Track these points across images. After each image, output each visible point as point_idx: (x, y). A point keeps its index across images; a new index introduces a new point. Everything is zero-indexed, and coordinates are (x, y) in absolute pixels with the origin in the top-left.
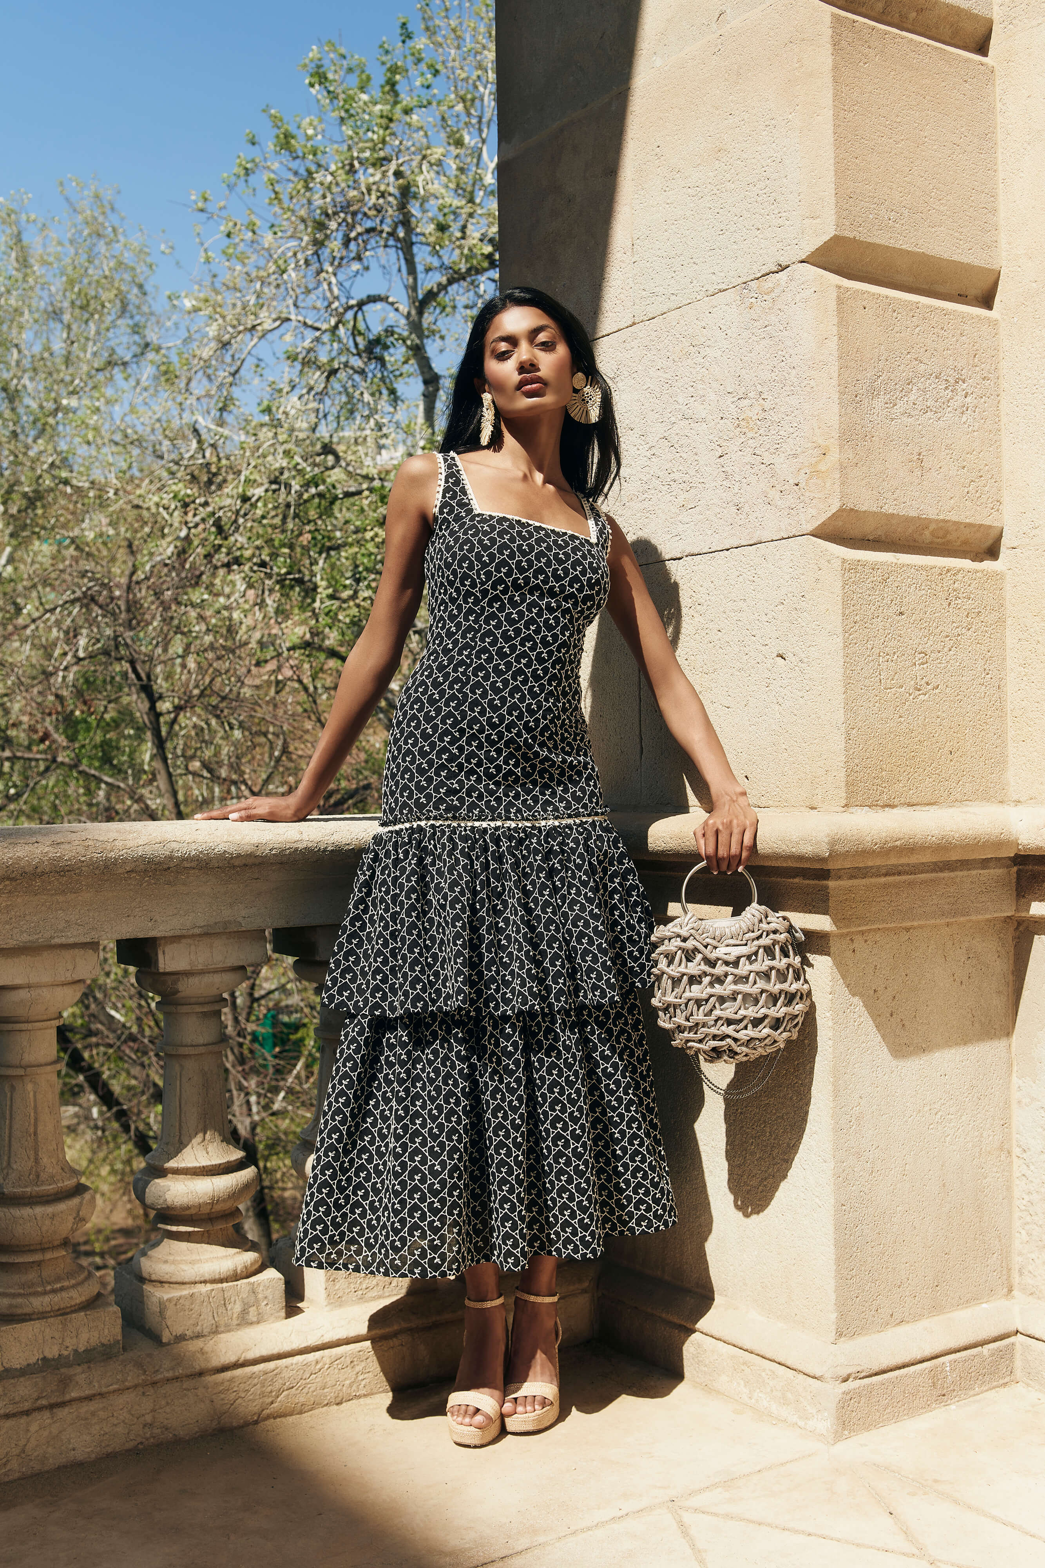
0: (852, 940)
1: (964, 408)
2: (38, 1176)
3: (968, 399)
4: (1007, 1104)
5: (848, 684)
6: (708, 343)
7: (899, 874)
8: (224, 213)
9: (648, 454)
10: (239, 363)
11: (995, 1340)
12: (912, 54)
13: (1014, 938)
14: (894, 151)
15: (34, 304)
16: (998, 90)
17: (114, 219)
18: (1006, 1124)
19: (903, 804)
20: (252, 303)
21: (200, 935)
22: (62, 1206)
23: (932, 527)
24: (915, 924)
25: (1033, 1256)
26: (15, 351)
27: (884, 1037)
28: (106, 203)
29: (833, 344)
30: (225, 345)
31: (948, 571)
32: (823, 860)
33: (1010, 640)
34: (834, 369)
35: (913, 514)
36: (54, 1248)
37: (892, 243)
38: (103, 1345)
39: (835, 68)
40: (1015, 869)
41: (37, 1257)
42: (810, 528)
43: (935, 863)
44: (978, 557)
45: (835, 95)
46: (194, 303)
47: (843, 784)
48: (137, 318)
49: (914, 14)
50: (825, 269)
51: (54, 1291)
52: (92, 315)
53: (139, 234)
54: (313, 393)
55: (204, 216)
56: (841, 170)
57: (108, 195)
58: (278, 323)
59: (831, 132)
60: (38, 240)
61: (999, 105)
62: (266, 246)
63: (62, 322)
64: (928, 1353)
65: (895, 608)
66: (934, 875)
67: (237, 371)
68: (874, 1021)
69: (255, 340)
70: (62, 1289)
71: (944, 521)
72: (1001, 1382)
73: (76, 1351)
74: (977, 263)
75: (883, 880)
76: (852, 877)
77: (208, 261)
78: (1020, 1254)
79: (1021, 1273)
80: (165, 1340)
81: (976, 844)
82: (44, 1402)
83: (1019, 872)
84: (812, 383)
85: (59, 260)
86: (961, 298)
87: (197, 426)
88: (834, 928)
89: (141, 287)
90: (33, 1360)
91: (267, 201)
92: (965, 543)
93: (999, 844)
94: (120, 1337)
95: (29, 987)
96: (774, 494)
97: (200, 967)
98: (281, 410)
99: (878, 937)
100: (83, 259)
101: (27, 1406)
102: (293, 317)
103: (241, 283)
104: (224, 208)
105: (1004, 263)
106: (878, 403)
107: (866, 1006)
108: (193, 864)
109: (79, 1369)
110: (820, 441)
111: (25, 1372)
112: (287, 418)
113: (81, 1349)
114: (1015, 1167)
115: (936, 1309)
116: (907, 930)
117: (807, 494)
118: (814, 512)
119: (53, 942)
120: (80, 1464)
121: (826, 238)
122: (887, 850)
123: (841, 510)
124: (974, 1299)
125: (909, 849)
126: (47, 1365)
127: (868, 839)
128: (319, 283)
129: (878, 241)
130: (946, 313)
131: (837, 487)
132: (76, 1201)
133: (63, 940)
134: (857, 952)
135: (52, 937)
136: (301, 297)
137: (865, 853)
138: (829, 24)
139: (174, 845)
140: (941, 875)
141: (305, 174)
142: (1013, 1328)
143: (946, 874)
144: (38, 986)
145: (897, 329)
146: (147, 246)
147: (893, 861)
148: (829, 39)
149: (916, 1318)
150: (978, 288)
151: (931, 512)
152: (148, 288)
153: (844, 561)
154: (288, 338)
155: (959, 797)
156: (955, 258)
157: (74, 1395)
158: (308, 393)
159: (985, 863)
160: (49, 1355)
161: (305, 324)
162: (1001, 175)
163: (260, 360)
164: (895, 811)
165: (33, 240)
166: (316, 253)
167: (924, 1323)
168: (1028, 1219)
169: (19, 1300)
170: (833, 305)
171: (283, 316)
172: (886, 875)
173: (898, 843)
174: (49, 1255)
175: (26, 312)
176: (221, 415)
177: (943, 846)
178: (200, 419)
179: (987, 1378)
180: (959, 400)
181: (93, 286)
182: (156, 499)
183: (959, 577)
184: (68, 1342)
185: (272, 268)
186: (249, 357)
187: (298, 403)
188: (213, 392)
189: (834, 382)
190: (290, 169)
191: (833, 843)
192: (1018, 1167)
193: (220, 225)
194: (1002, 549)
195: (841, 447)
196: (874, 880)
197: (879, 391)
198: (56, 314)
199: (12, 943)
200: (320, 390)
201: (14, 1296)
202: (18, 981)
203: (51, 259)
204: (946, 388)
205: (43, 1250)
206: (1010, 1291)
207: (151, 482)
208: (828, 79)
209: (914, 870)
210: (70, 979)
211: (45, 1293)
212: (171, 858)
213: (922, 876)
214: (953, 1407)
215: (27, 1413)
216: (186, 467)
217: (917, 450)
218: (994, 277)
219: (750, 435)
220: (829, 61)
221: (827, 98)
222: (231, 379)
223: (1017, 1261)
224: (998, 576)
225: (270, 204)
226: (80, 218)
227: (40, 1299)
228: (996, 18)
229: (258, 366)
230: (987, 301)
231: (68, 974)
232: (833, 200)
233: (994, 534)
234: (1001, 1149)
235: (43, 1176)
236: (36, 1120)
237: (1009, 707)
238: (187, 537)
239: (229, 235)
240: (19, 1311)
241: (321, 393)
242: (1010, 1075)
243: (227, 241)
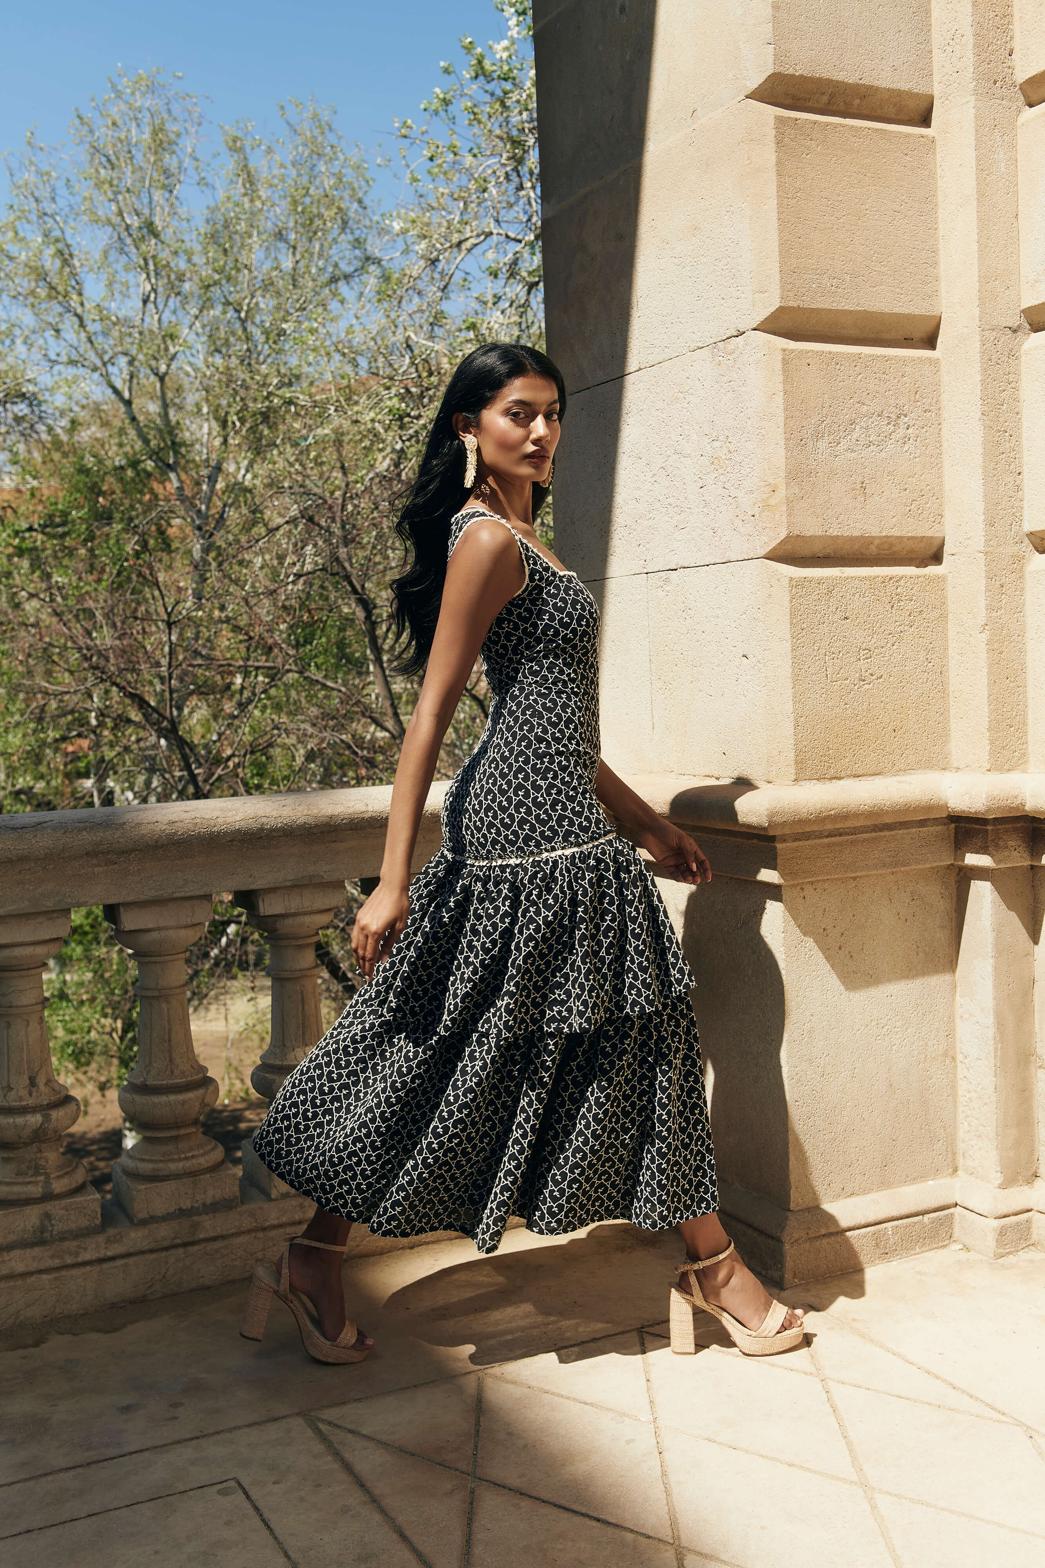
0: (802, 889)
1: (906, 439)
2: (172, 1072)
3: (910, 431)
4: (951, 1019)
5: (796, 679)
6: (691, 391)
7: (841, 835)
8: (426, 138)
9: (652, 480)
10: (447, 278)
11: (936, 1210)
12: (853, 139)
13: (956, 882)
14: (835, 227)
15: (261, 224)
16: (938, 156)
17: (332, 138)
18: (950, 1034)
19: (849, 776)
20: (456, 222)
21: (291, 887)
22: (190, 1095)
23: (877, 542)
24: (858, 874)
25: (972, 1143)
26: (246, 272)
27: (833, 966)
28: (323, 123)
29: (780, 399)
30: (434, 262)
31: (891, 579)
32: (764, 829)
33: (951, 634)
34: (781, 420)
35: (857, 533)
36: (186, 1126)
37: (834, 306)
38: (225, 1200)
39: (779, 163)
40: (953, 825)
41: (174, 1133)
42: (763, 552)
43: (875, 825)
44: (922, 562)
45: (779, 186)
46: (402, 225)
47: (793, 763)
48: (357, 232)
49: (858, 101)
50: (775, 334)
51: (186, 1158)
52: (315, 233)
53: (356, 150)
54: (515, 305)
55: (407, 141)
56: (785, 250)
57: (325, 116)
58: (482, 237)
59: (775, 219)
60: (264, 162)
61: (939, 171)
62: (467, 166)
63: (287, 243)
64: (871, 1219)
65: (839, 615)
66: (874, 834)
67: (445, 287)
68: (824, 954)
69: (462, 255)
70: (193, 1157)
71: (886, 537)
72: (941, 1244)
73: (204, 1204)
74: (917, 312)
75: (826, 840)
76: (796, 840)
77: (415, 180)
78: (963, 1141)
79: (964, 1158)
80: (273, 1197)
81: (907, 809)
82: (178, 1241)
83: (956, 828)
84: (763, 431)
85: (283, 181)
86: (907, 342)
87: (410, 343)
88: (782, 881)
89: (360, 202)
90: (172, 1210)
91: (467, 122)
92: (911, 551)
93: (929, 808)
94: (238, 1194)
95: (159, 929)
96: (738, 522)
97: (293, 911)
98: (485, 325)
99: (826, 885)
100: (305, 180)
101: (166, 1243)
102: (495, 231)
103: (445, 201)
104: (426, 132)
105: (944, 309)
106: (822, 444)
107: (816, 942)
108: (281, 833)
109: (206, 1217)
110: (770, 481)
111: (166, 1218)
112: (490, 333)
113: (208, 1202)
114: (959, 1070)
115: (884, 1184)
116: (854, 879)
117: (761, 524)
118: (766, 539)
119: (175, 895)
120: (208, 1288)
121: (773, 309)
122: (822, 818)
123: (788, 537)
124: (922, 1177)
125: (844, 816)
126: (182, 1213)
127: (805, 810)
128: (518, 199)
129: (821, 306)
130: (887, 359)
131: (784, 518)
132: (200, 1092)
133: (183, 894)
134: (807, 898)
135: (174, 893)
136: (503, 212)
137: (801, 822)
138: (772, 125)
139: (264, 820)
140: (882, 834)
141: (501, 94)
142: (952, 1201)
143: (887, 833)
144: (166, 928)
145: (839, 379)
146: (365, 161)
147: (829, 826)
148: (773, 139)
149: (865, 1191)
150: (920, 332)
151: (874, 531)
152: (367, 202)
153: (791, 579)
154: (490, 255)
155: (902, 767)
156: (896, 310)
157: (201, 1236)
158: (511, 306)
159: (922, 823)
160: (184, 1207)
161: (507, 237)
162: (941, 233)
163: (467, 274)
164: (842, 782)
165: (259, 163)
166: (516, 170)
167: (873, 1196)
168: (969, 1113)
169: (161, 1165)
170: (779, 366)
171: (487, 230)
172: (828, 837)
173: (832, 812)
174: (182, 1132)
175: (255, 233)
176: (432, 330)
177: (875, 813)
178: (413, 336)
179: (927, 1241)
180: (901, 431)
181: (315, 205)
182: (372, 414)
183: (902, 583)
184: (198, 1197)
185: (472, 186)
186: (457, 271)
187: (501, 317)
188: (424, 308)
189: (781, 430)
190: (486, 92)
191: (771, 815)
192: (961, 1071)
193: (423, 149)
194: (945, 555)
195: (788, 485)
196: (817, 841)
197: (823, 433)
198: (280, 235)
199: (143, 898)
200: (522, 302)
201: (156, 1162)
202: (150, 926)
203: (276, 181)
204: (889, 424)
205: (178, 1127)
206: (955, 1170)
207: (369, 397)
208: (772, 174)
209: (855, 831)
210: (190, 923)
211: (180, 1160)
212: (261, 829)
213: (864, 835)
214: (894, 1263)
215: (167, 1249)
216: (401, 381)
217: (860, 479)
218: (935, 323)
219: (721, 471)
220: (773, 157)
221: (772, 189)
222: (439, 294)
223: (961, 1146)
224: (942, 579)
225: (470, 125)
226: (299, 140)
227: (176, 1164)
228: (936, 94)
229: (465, 280)
230: (930, 342)
231: (189, 920)
232: (778, 277)
233: (936, 543)
234: (945, 1055)
235: (176, 1072)
236: (170, 1030)
237: (951, 689)
238: (402, 450)
239: (431, 159)
240: (160, 1174)
241: (523, 306)
242: (954, 995)
243: (430, 163)
